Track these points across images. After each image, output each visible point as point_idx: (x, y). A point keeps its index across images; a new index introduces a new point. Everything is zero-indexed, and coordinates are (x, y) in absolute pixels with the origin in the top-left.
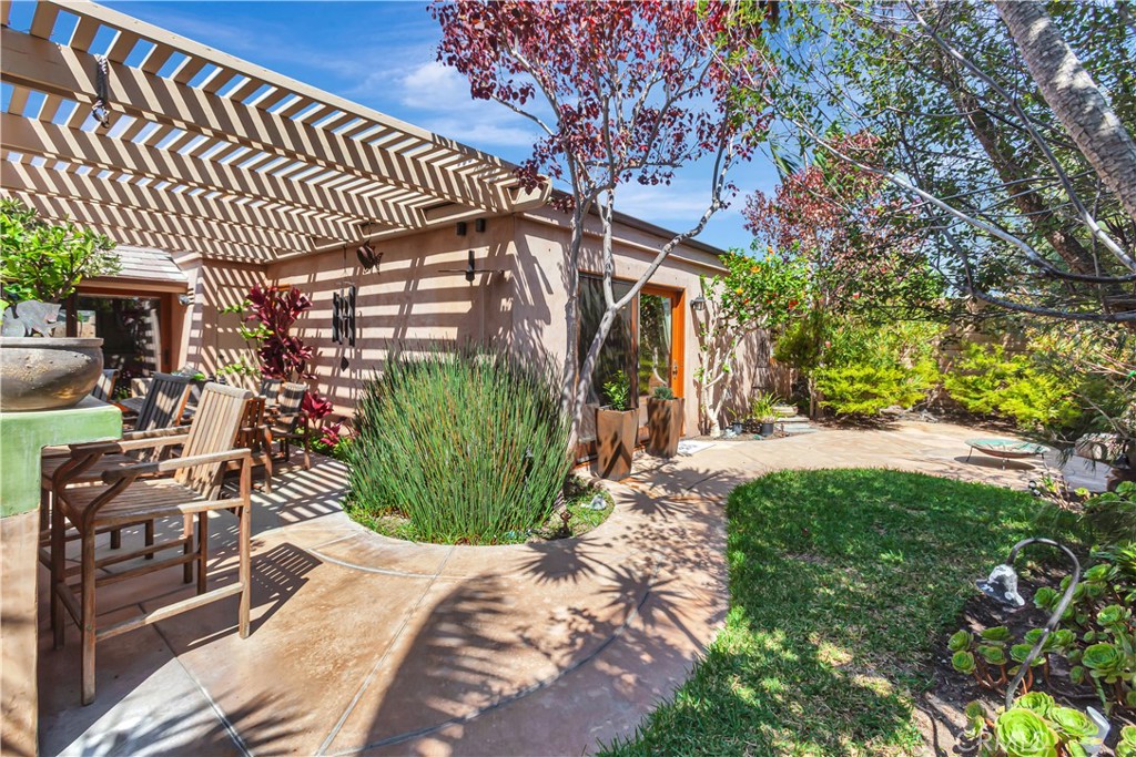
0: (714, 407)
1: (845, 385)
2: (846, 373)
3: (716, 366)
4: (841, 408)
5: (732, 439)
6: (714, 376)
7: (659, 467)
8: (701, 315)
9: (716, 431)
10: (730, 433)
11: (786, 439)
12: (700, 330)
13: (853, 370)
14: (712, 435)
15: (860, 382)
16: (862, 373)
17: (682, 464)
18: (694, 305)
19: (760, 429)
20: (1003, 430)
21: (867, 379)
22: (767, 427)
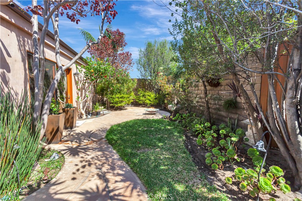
0: (83, 109)
1: (117, 99)
2: (117, 96)
3: (83, 95)
4: (116, 106)
5: (90, 118)
6: (83, 99)
7: (69, 134)
8: (76, 78)
9: (84, 117)
10: (89, 117)
11: (105, 116)
12: (76, 83)
13: (118, 95)
14: (83, 118)
15: (120, 98)
16: (121, 96)
17: (78, 130)
18: (75, 74)
19: (97, 114)
20: (144, 107)
21: (122, 98)
22: (99, 113)
